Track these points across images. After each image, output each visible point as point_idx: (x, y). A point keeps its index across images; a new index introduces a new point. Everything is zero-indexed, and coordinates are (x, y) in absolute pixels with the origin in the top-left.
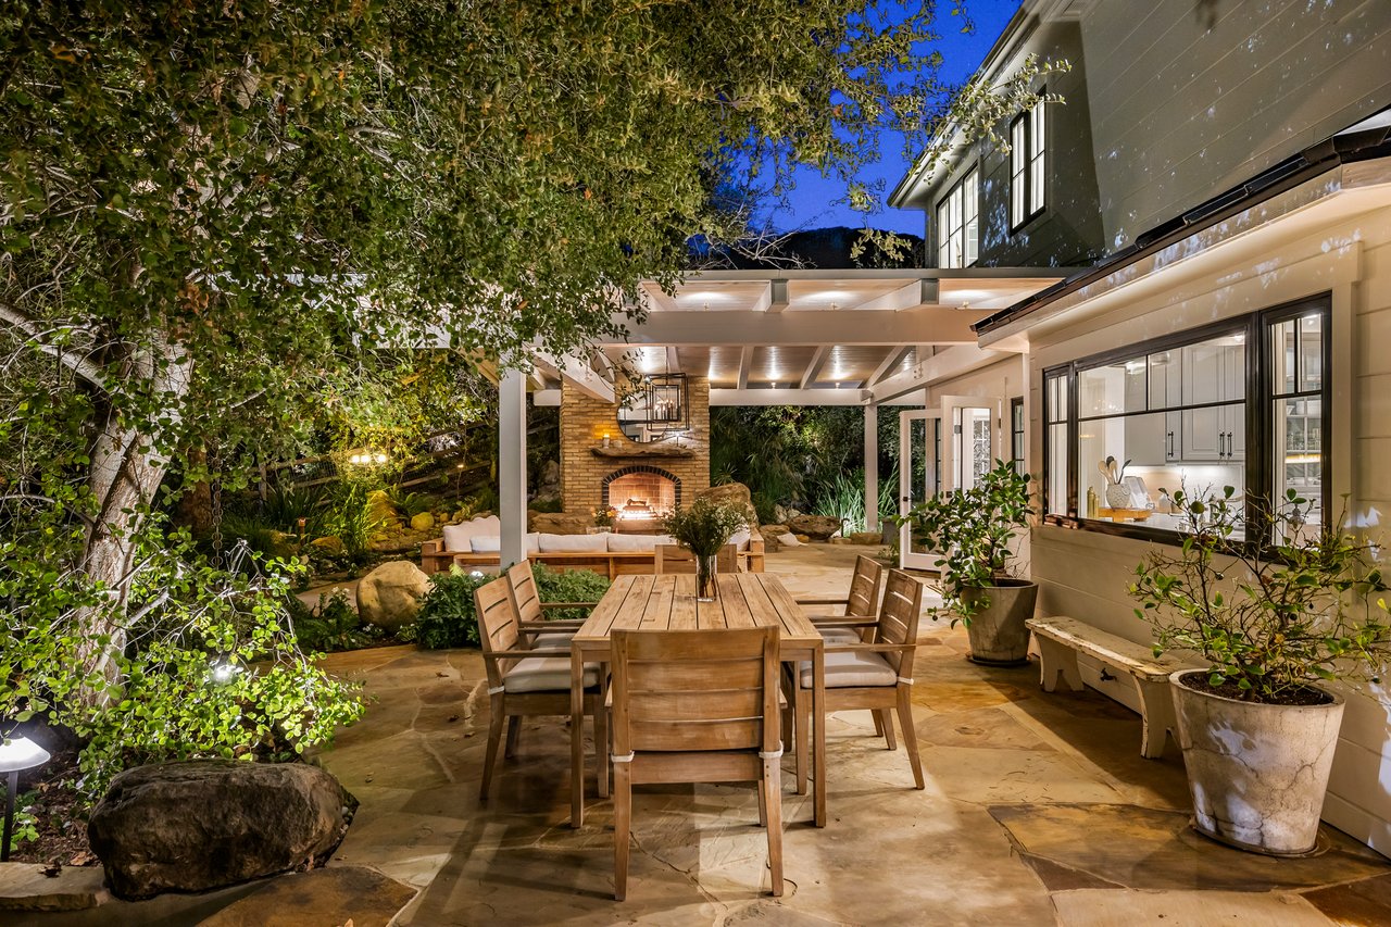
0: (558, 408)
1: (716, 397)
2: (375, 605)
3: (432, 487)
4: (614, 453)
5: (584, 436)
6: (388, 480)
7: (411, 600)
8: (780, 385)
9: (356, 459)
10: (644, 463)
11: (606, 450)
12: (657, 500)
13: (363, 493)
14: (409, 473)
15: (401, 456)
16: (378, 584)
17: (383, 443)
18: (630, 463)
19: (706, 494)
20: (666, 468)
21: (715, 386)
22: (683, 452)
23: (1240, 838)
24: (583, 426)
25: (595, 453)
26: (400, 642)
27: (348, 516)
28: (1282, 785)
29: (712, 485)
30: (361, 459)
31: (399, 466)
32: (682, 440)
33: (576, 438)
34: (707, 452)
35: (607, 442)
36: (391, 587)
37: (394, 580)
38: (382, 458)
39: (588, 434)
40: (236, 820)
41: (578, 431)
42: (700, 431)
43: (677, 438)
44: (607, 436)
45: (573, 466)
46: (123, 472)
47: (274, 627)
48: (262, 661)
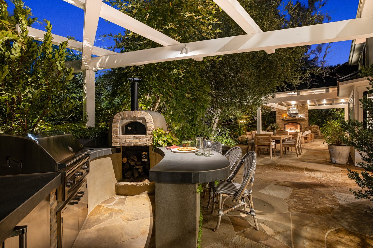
0: (276, 111)
1: (310, 108)
2: (241, 140)
3: (254, 126)
4: (286, 119)
5: (280, 116)
6: (246, 125)
7: (245, 139)
8: (326, 104)
9: (240, 121)
10: (293, 121)
11: (285, 119)
12: (297, 129)
13: (242, 126)
14: (249, 124)
15: (248, 121)
16: (241, 137)
17: (245, 119)
18: (290, 121)
19: (308, 127)
20: (298, 122)
21: (310, 105)
22: (302, 119)
23: (333, 162)
24: (280, 115)
25: (282, 120)
26: (243, 144)
27: (239, 130)
28: (337, 155)
29: (309, 125)
30: (241, 121)
31: (248, 123)
32: (301, 117)
33: (278, 117)
34: (308, 119)
35: (285, 117)
36: (243, 138)
37: (243, 137)
38: (245, 121)
39: (281, 116)
40: (225, 149)
41: (279, 116)
42: (306, 115)
43: (300, 116)
44: (285, 116)
45: (278, 122)
46: (215, 121)
47: (228, 135)
48: (227, 138)
